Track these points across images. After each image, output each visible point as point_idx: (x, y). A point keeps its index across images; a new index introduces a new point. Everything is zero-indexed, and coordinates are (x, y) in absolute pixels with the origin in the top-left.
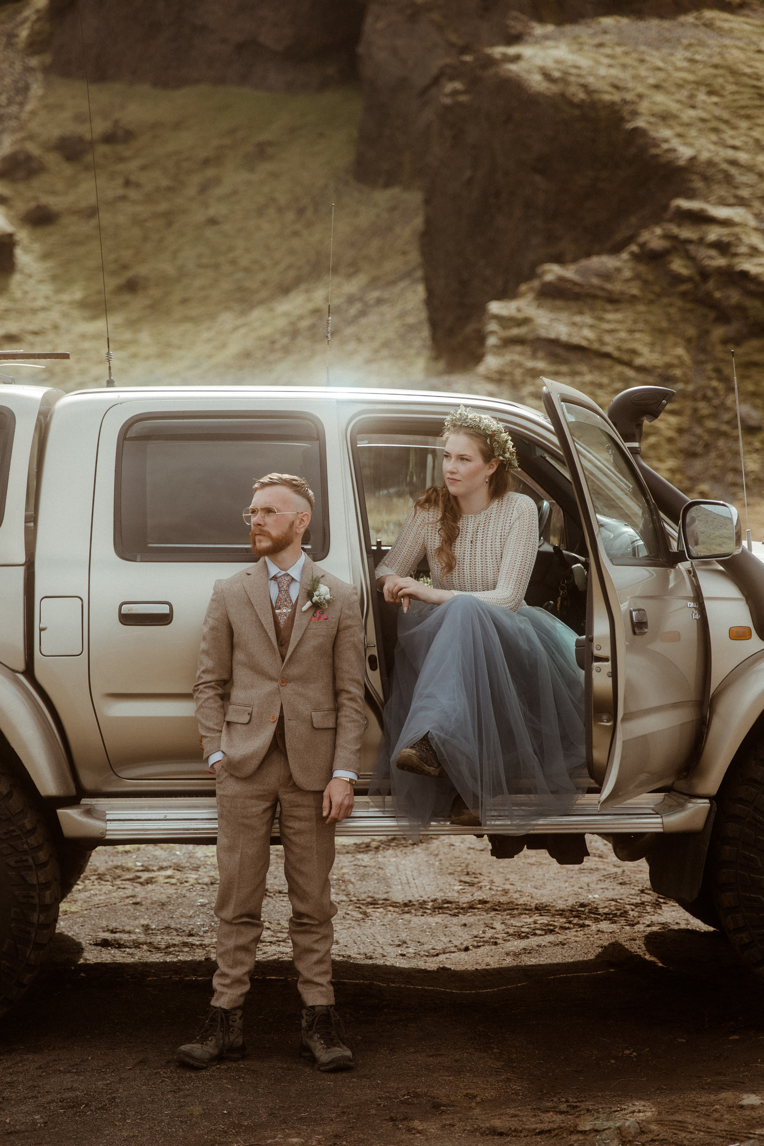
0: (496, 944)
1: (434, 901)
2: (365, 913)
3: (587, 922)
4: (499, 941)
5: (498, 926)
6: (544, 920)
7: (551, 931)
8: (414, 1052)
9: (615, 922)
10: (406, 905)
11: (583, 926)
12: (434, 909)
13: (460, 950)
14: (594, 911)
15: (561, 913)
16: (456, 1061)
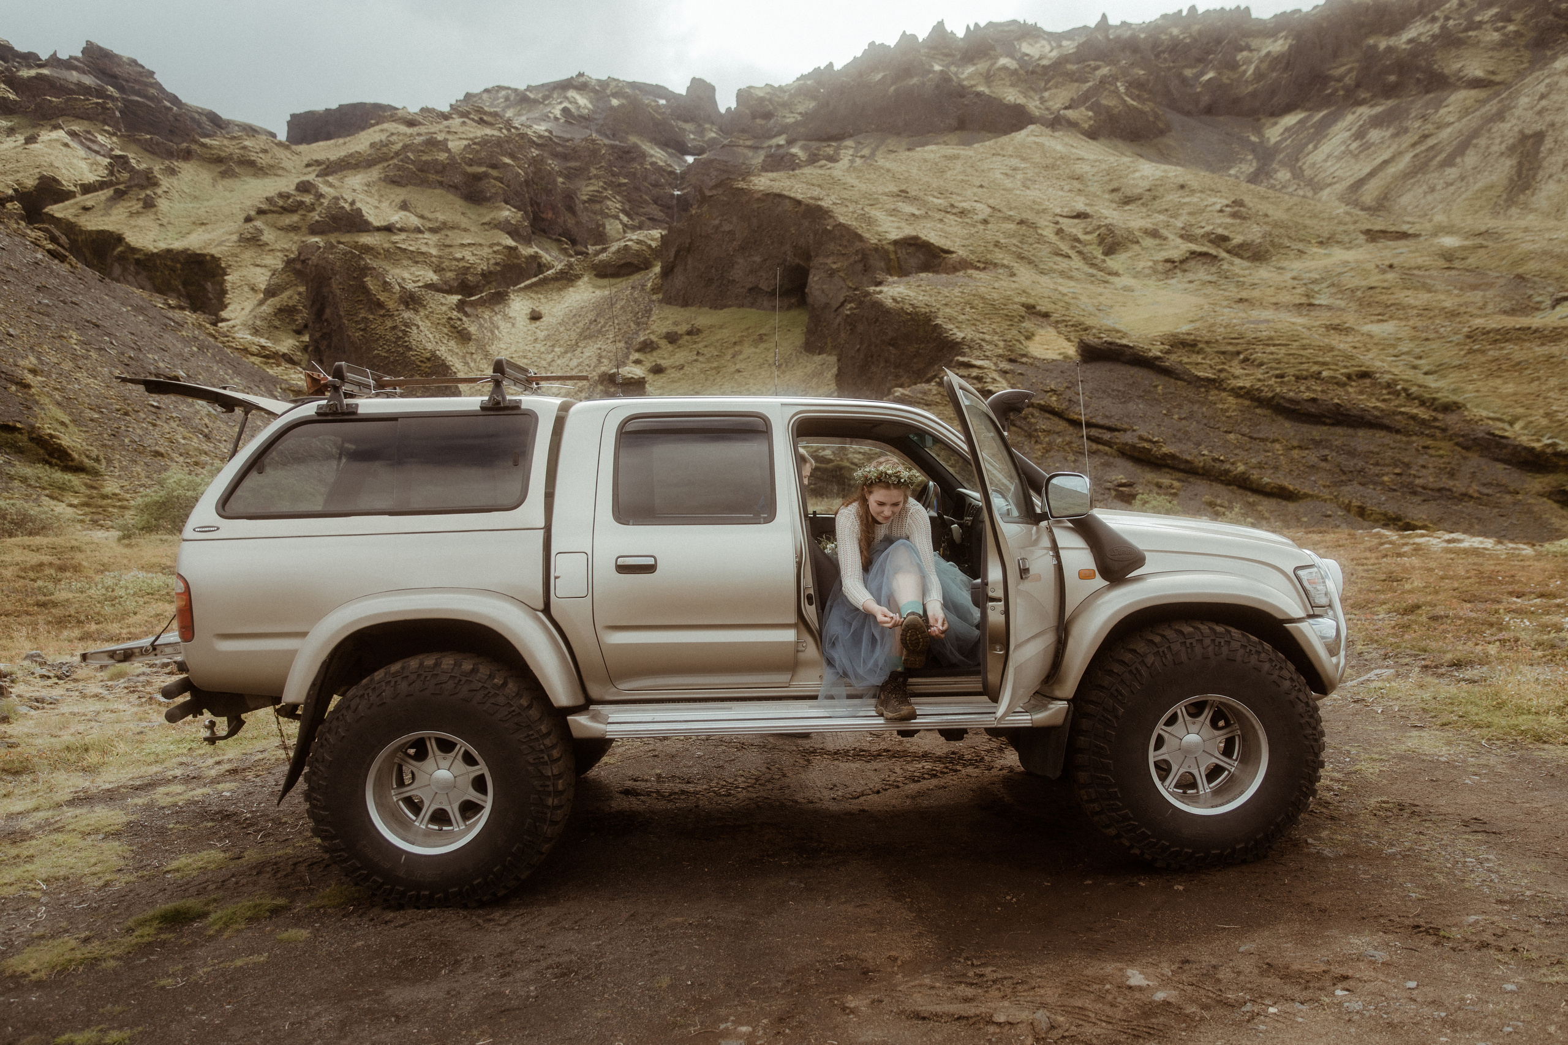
0: (898, 787)
1: (854, 749)
2: (808, 760)
3: (959, 768)
4: (900, 784)
5: (897, 770)
6: (928, 766)
7: (935, 776)
8: (845, 902)
9: (977, 767)
10: (835, 753)
11: (956, 771)
12: (854, 755)
13: (873, 792)
14: (961, 757)
15: (939, 759)
16: (878, 912)
